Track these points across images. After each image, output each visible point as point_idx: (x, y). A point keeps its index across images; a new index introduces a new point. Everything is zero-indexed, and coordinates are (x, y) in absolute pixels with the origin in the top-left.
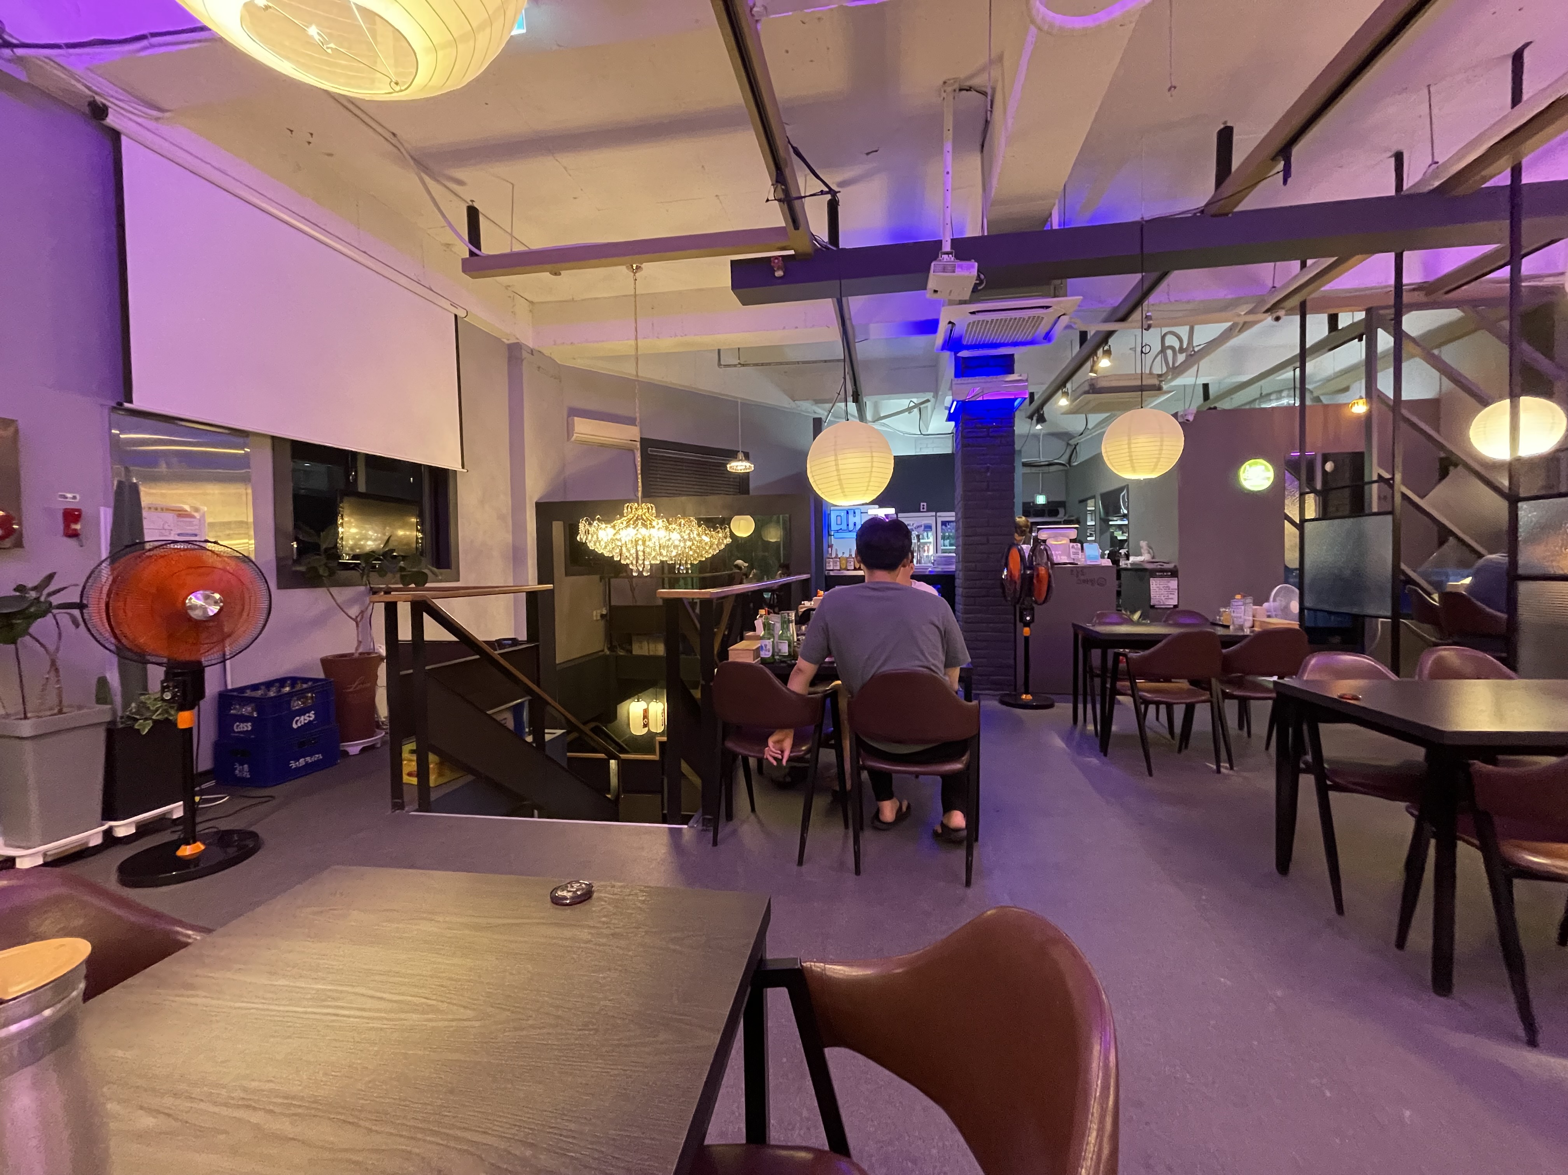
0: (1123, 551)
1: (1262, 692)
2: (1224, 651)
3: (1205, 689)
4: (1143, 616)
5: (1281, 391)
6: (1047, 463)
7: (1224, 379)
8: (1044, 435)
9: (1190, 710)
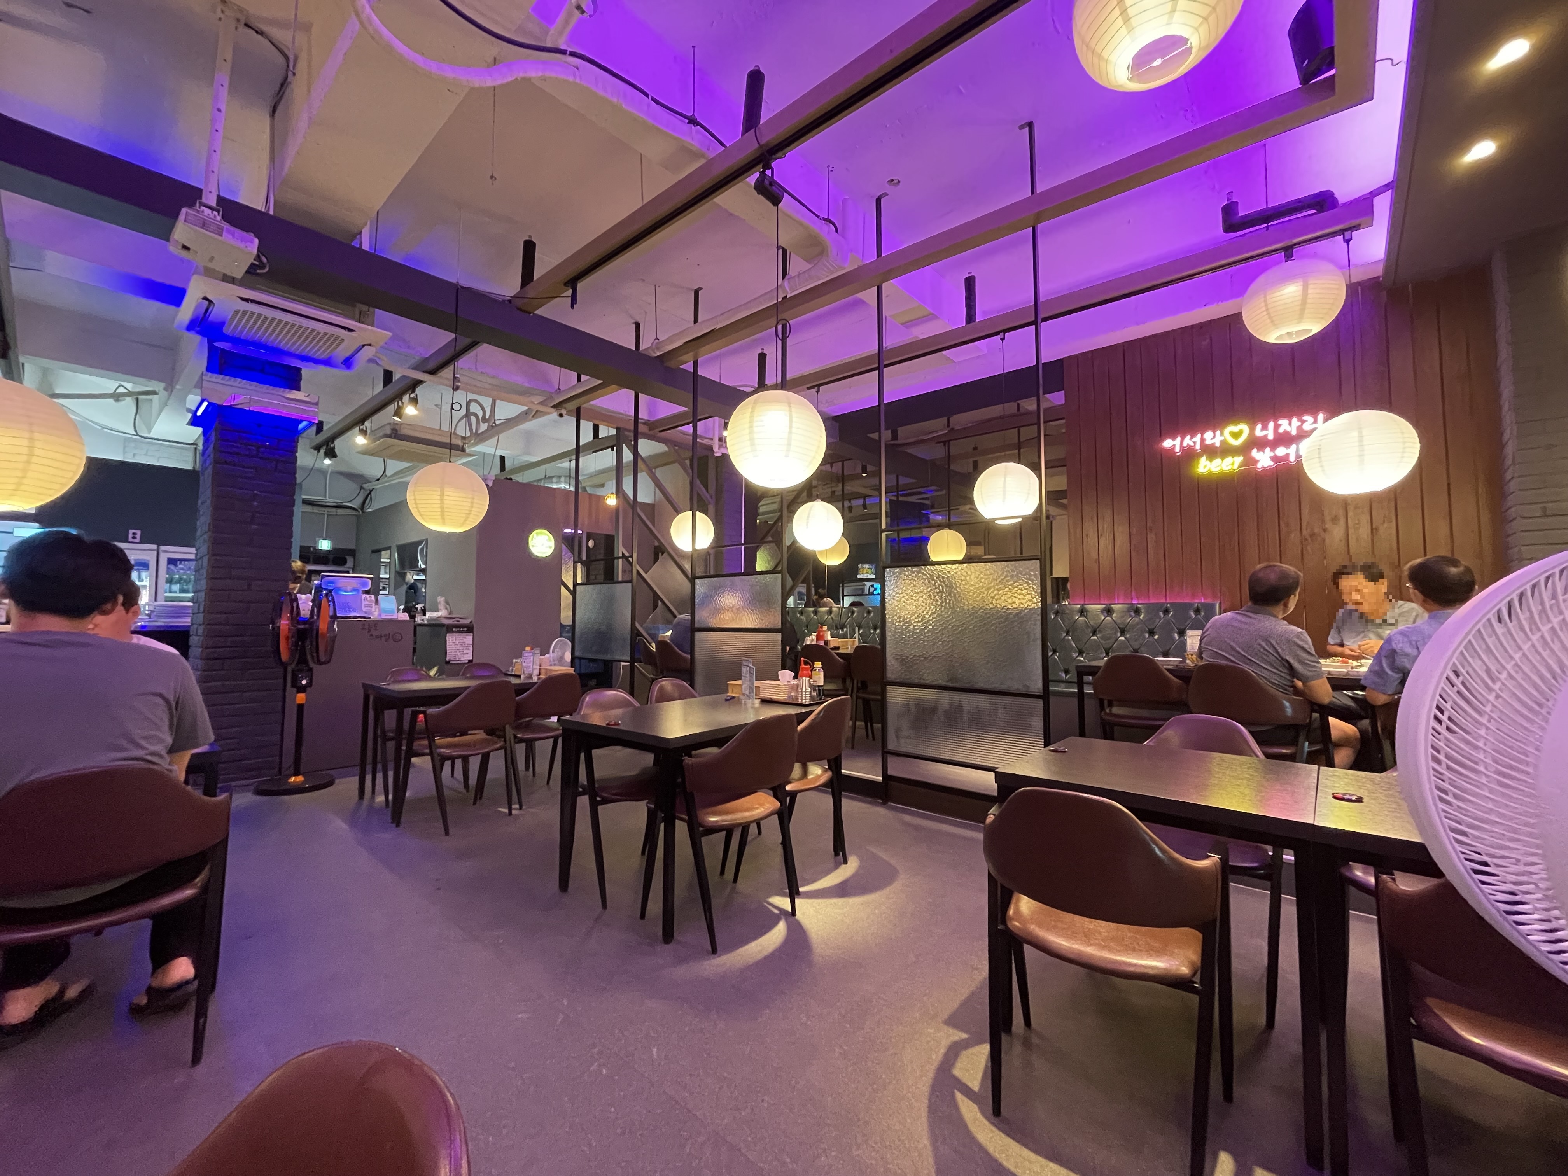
0: (419, 607)
1: (545, 732)
2: (517, 698)
3: (499, 737)
4: (440, 672)
5: (560, 477)
6: (335, 504)
7: (518, 456)
8: (332, 473)
9: (485, 758)
